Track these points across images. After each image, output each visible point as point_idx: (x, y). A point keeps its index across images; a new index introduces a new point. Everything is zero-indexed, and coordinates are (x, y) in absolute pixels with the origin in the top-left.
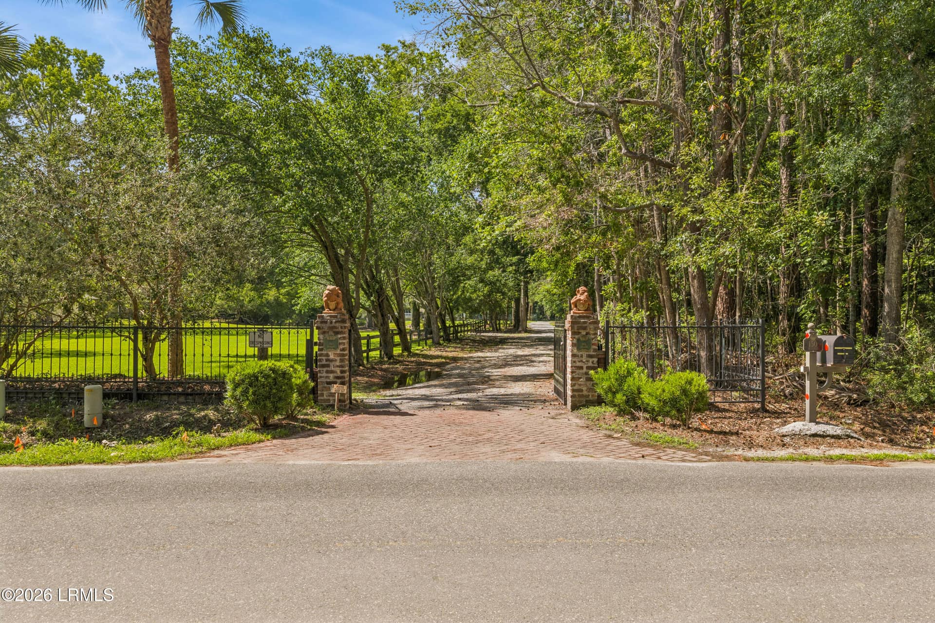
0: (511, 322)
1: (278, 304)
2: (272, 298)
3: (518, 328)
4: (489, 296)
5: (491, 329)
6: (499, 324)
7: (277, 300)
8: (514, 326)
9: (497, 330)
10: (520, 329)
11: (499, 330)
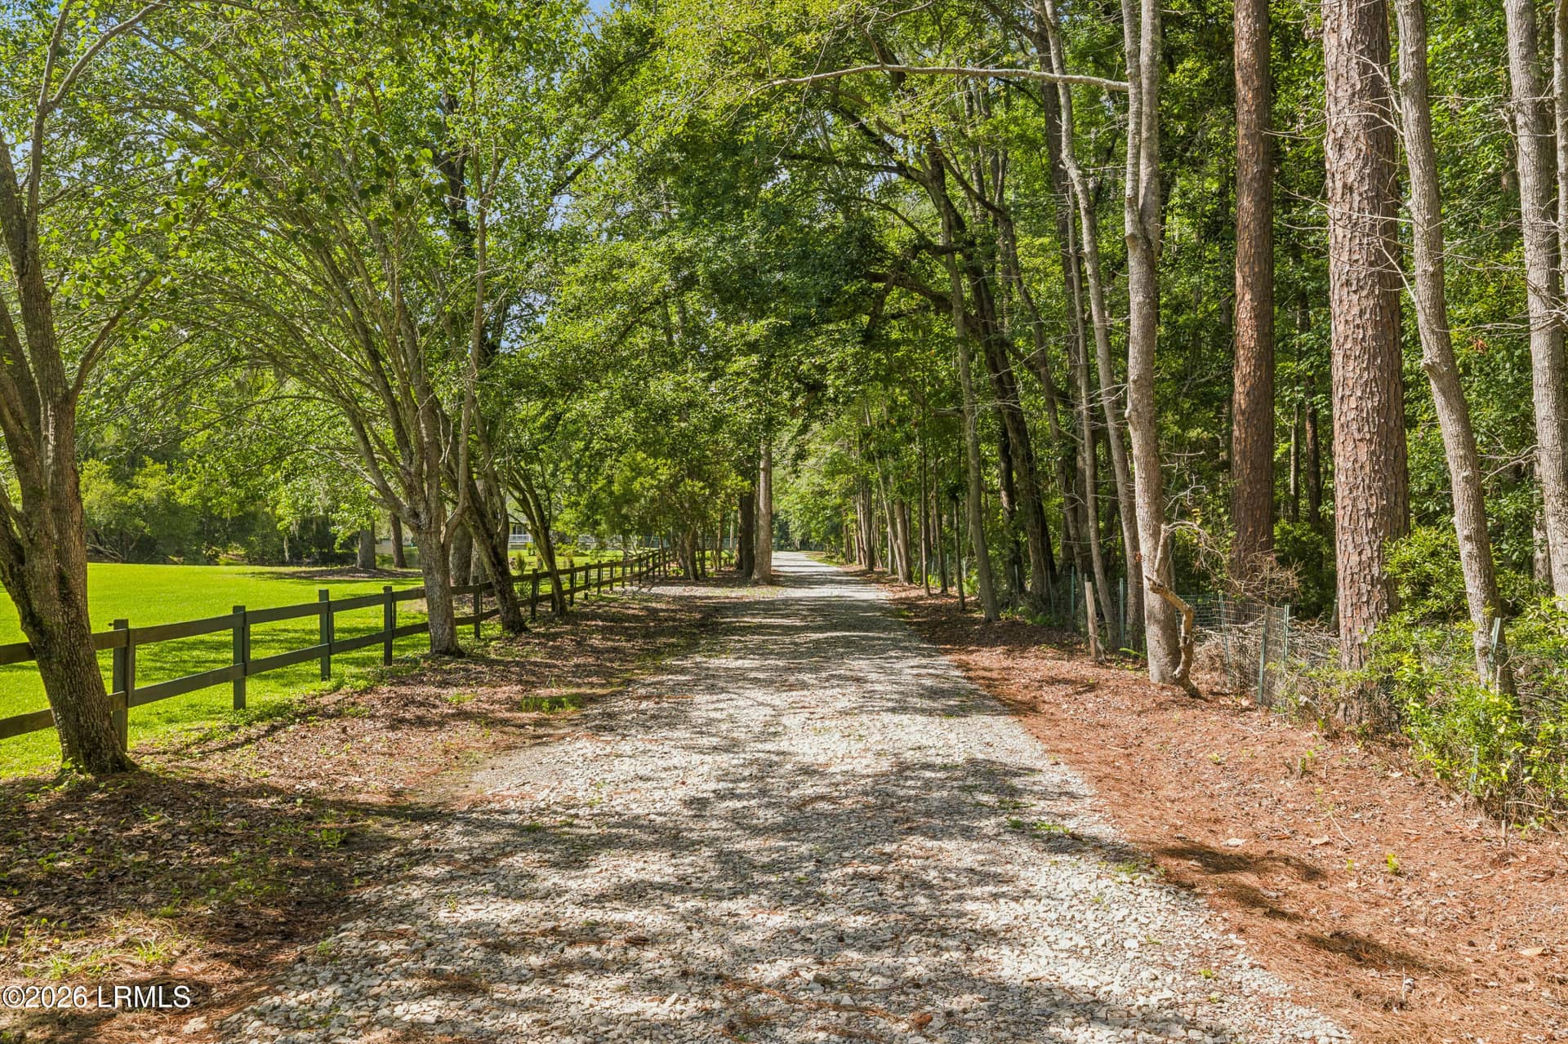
0: (731, 553)
1: (167, 508)
2: (153, 495)
3: (750, 574)
4: (673, 487)
5: (682, 574)
6: (703, 560)
7: (167, 499)
8: (739, 565)
9: (697, 578)
10: (755, 576)
11: (700, 578)
